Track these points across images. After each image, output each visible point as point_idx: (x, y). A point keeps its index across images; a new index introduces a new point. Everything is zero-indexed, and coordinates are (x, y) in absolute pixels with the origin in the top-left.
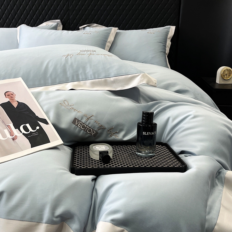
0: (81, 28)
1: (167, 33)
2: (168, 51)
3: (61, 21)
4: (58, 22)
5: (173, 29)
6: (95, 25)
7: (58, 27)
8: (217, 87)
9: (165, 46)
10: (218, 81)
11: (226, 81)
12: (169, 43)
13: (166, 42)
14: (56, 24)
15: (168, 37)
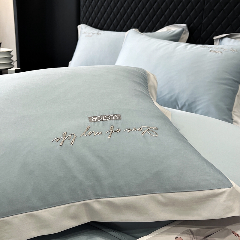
0: (217, 39)
4: (184, 27)
7: (183, 35)
14: (180, 29)
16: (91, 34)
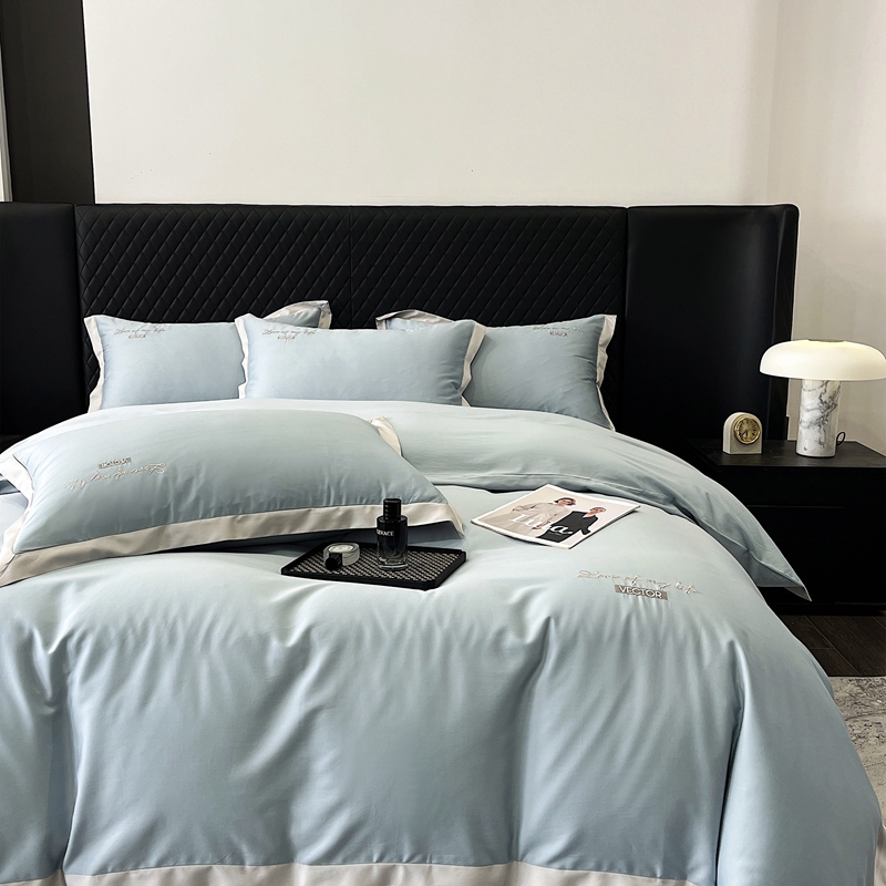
0: (381, 321)
1: (598, 332)
2: (600, 377)
3: (330, 303)
4: (322, 305)
5: (610, 322)
6: (417, 312)
7: (321, 318)
8: (725, 462)
9: (594, 365)
10: (727, 448)
11: (746, 448)
12: (602, 357)
13: (595, 354)
14: (315, 310)
15: (600, 343)
16: (140, 333)
